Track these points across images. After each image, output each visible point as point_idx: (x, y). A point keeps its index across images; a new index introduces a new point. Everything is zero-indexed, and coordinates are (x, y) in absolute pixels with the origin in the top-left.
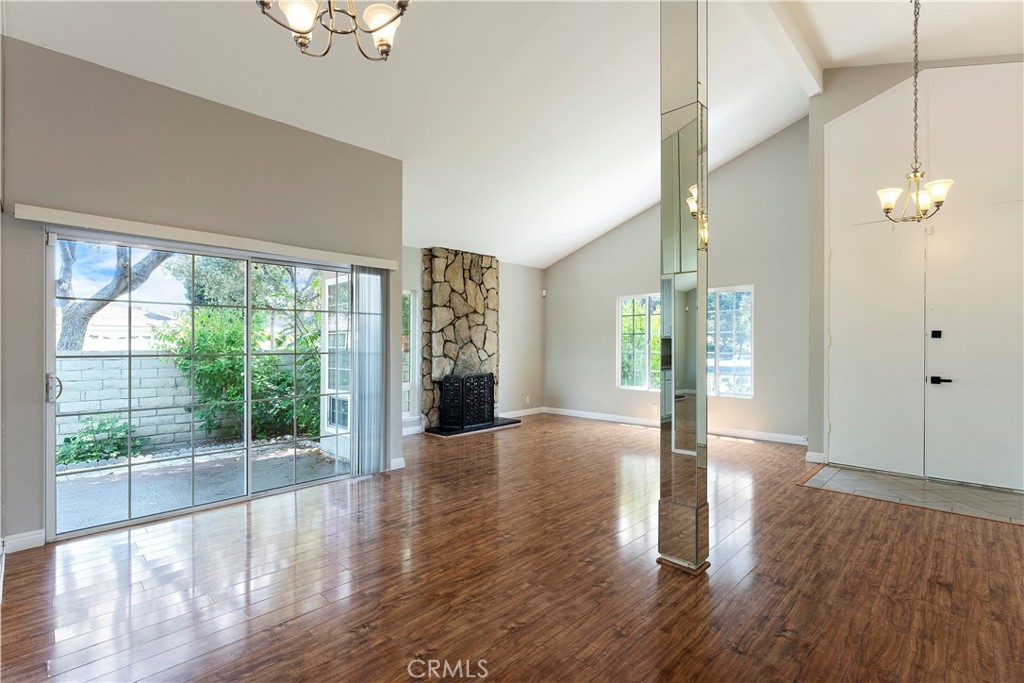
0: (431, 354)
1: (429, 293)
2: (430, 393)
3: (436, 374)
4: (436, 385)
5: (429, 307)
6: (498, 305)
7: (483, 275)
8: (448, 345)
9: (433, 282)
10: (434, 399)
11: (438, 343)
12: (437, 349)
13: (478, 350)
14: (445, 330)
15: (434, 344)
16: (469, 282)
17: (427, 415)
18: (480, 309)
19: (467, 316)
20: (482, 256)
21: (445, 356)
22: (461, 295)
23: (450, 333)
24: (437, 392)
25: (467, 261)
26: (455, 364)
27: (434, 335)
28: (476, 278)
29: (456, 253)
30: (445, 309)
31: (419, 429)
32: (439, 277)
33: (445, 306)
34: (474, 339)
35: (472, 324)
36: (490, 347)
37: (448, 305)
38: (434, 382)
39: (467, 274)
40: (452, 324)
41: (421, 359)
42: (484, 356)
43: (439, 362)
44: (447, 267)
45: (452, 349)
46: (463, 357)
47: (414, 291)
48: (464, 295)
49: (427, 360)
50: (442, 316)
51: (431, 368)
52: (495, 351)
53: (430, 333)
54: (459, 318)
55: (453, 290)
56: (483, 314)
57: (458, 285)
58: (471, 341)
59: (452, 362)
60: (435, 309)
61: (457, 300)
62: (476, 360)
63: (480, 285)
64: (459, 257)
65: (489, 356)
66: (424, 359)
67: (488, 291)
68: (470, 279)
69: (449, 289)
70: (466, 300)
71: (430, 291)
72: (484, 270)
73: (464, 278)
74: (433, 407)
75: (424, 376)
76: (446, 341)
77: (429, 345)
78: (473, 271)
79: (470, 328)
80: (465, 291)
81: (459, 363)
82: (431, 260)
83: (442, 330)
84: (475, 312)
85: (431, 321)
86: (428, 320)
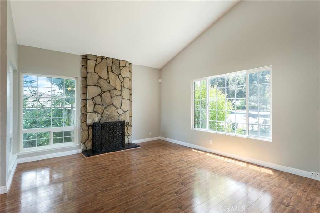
0: (86, 111)
1: (85, 78)
2: (86, 132)
3: (89, 122)
4: (90, 128)
5: (85, 86)
6: (131, 85)
7: (120, 70)
8: (96, 106)
9: (88, 73)
10: (89, 135)
11: (90, 105)
12: (90, 108)
13: (117, 109)
14: (95, 99)
15: (88, 106)
16: (110, 73)
17: (84, 143)
18: (118, 87)
19: (110, 91)
20: (120, 60)
21: (95, 112)
22: (106, 80)
23: (98, 100)
24: (91, 131)
25: (110, 63)
26: (102, 116)
27: (87, 101)
28: (116, 71)
29: (102, 58)
30: (95, 87)
31: (79, 151)
32: (90, 70)
33: (95, 85)
34: (114, 103)
35: (113, 95)
36: (125, 107)
37: (97, 85)
38: (88, 126)
39: (110, 69)
40: (100, 95)
41: (81, 114)
42: (120, 112)
43: (91, 115)
44: (96, 65)
45: (100, 108)
46: (107, 112)
47: (77, 78)
48: (108, 80)
49: (84, 114)
50: (93, 91)
51: (86, 119)
52: (128, 109)
53: (86, 100)
54: (104, 92)
55: (100, 77)
56: (121, 90)
57: (104, 75)
58: (113, 104)
59: (99, 115)
60: (88, 87)
61: (103, 83)
62: (116, 114)
63: (118, 75)
64: (104, 61)
65: (125, 112)
66: (82, 114)
67: (124, 78)
68: (112, 72)
69: (98, 77)
70: (109, 83)
71: (86, 78)
72: (121, 68)
73: (108, 72)
74: (88, 139)
75: (82, 123)
76: (95, 104)
77: (85, 106)
78: (114, 68)
79: (112, 97)
80: (108, 78)
81: (104, 116)
82: (86, 62)
83: (93, 98)
84: (115, 89)
85: (86, 94)
86: (84, 93)
